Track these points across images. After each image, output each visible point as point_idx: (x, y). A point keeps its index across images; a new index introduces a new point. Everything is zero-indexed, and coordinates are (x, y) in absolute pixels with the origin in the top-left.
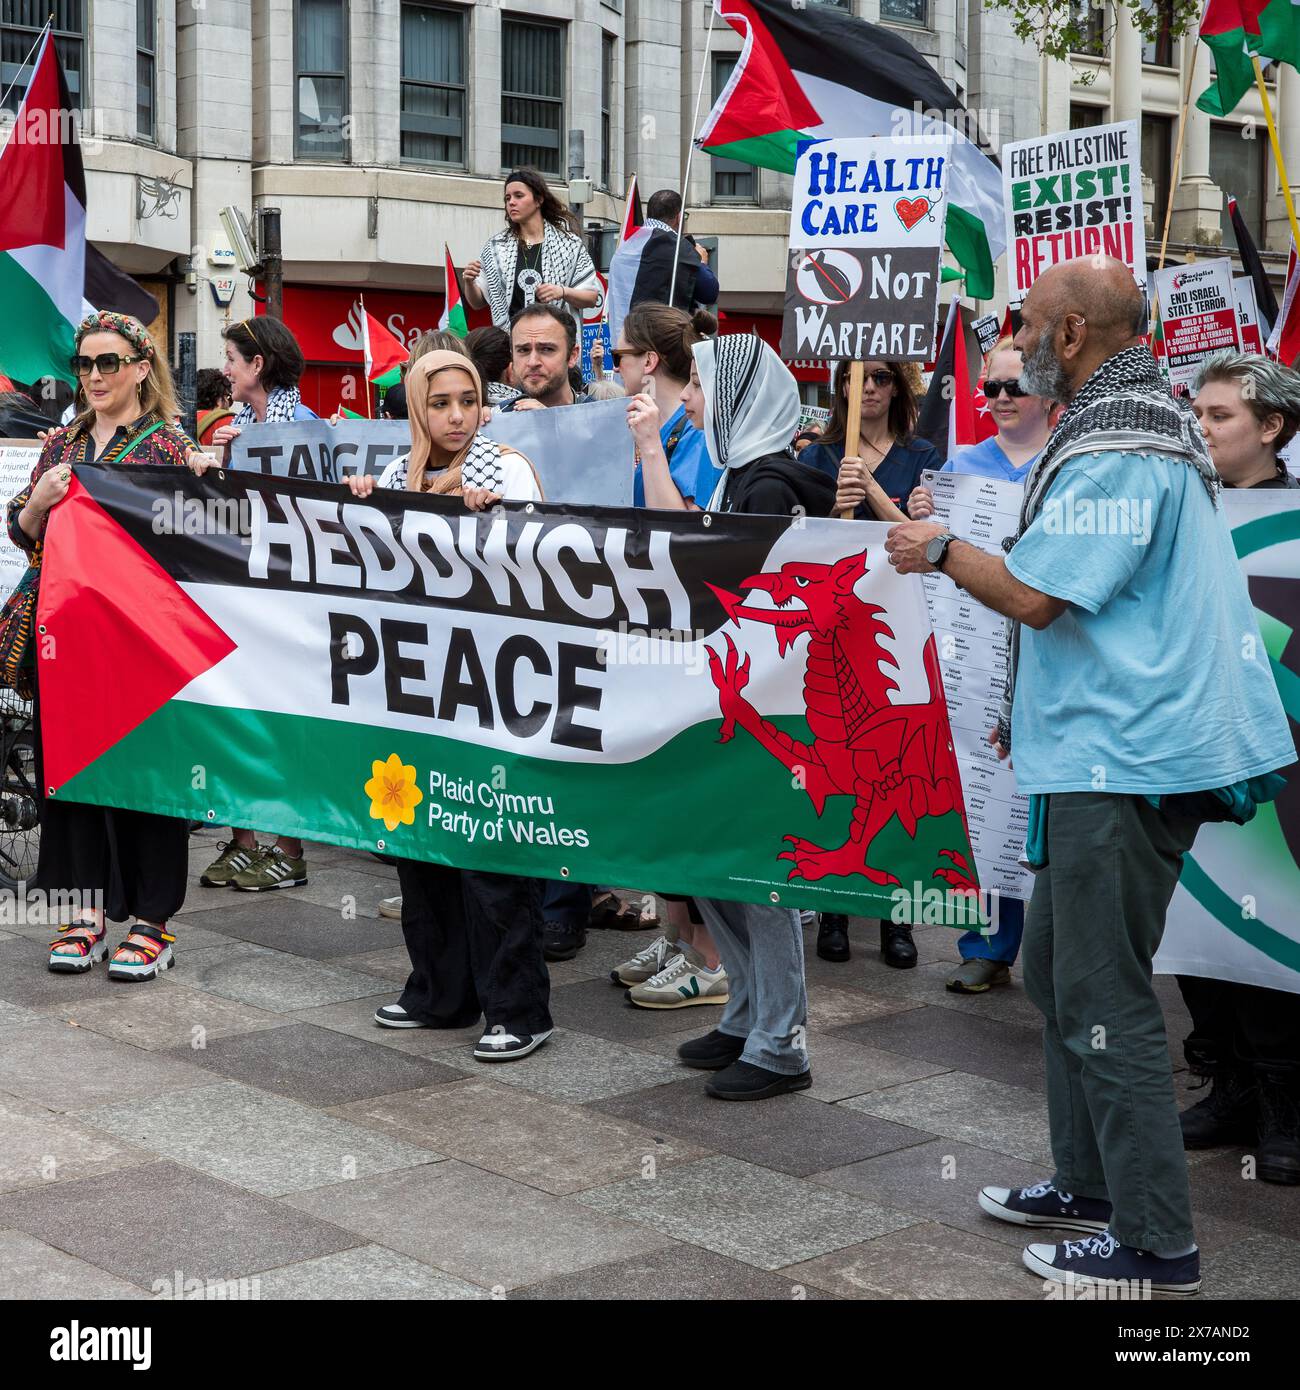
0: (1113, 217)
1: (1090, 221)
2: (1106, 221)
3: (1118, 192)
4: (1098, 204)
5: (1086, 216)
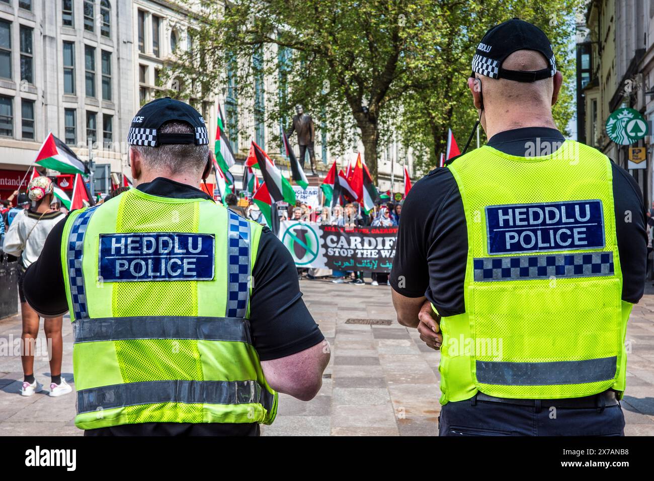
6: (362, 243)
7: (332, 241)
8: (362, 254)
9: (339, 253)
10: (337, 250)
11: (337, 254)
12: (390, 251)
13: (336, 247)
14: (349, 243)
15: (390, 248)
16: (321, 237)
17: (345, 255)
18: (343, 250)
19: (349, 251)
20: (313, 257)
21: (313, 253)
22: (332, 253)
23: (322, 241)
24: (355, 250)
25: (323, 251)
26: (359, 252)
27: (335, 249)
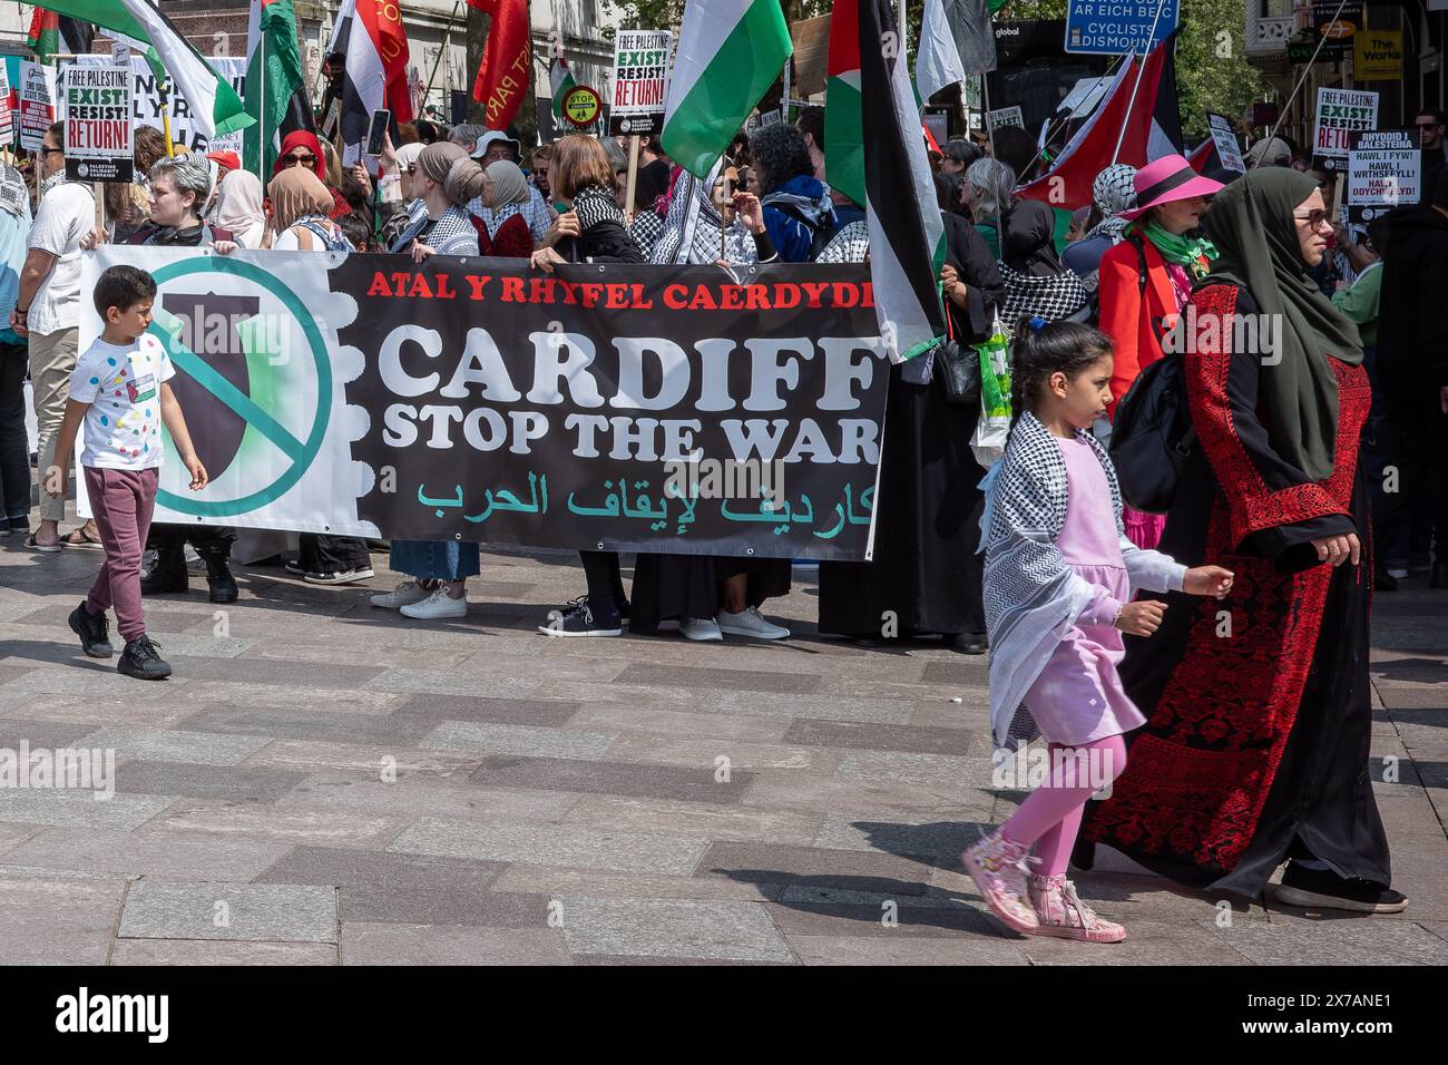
0: (119, 117)
1: (107, 117)
2: (115, 119)
3: (121, 105)
4: (111, 109)
5: (105, 114)
6: (606, 369)
7: (412, 359)
8: (604, 440)
9: (456, 429)
10: (441, 416)
11: (440, 440)
12: (781, 425)
13: (434, 398)
14: (522, 373)
15: (781, 404)
16: (346, 336)
17: (498, 440)
18: (477, 413)
19: (520, 418)
20: (287, 462)
21: (284, 440)
22: (409, 435)
23: (348, 363)
24: (556, 414)
25: (351, 422)
26: (586, 426)
27: (427, 411)
